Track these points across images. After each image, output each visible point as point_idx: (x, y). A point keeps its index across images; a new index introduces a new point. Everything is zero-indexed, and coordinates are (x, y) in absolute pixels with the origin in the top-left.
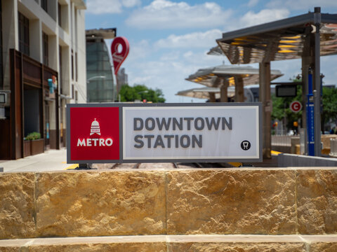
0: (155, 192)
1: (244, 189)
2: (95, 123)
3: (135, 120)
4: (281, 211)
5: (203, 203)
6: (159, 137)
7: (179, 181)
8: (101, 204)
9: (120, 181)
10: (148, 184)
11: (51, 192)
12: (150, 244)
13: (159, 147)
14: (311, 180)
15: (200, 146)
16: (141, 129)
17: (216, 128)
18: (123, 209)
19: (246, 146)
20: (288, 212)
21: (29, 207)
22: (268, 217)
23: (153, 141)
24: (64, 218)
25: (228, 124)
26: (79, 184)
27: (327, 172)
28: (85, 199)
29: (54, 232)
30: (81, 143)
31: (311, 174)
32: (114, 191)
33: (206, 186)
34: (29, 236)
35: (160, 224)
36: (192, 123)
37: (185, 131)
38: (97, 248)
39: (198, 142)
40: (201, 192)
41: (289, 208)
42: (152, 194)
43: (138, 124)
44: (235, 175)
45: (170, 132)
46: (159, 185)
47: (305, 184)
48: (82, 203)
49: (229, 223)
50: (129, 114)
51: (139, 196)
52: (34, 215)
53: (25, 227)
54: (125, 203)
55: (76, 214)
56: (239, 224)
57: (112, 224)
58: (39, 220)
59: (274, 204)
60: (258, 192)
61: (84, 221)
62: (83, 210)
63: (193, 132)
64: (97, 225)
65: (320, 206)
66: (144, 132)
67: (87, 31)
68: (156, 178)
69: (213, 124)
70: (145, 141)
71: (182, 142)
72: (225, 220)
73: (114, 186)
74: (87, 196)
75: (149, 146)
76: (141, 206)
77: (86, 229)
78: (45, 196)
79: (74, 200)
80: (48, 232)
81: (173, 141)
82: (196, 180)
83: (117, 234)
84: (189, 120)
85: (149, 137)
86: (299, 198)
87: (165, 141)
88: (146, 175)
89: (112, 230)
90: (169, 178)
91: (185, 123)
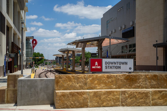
0: (114, 79)
1: (133, 78)
2: (96, 63)
3: (106, 62)
4: (141, 83)
5: (124, 82)
6: (111, 66)
7: (119, 76)
8: (101, 82)
9: (106, 76)
10: (112, 77)
11: (90, 79)
12: (116, 91)
13: (111, 69)
14: (148, 76)
15: (120, 68)
16: (107, 64)
17: (124, 64)
18: (106, 83)
19: (130, 69)
20: (143, 84)
21: (85, 83)
22: (139, 85)
23: (110, 67)
24: (93, 85)
25: (126, 63)
26: (96, 77)
27: (151, 75)
28: (98, 81)
29: (90, 88)
30: (93, 67)
31: (148, 75)
32: (104, 79)
33: (125, 78)
34: (85, 89)
35: (115, 87)
36: (118, 63)
37: (117, 65)
38: (105, 92)
39: (120, 67)
40: (124, 79)
41: (143, 83)
42: (113, 80)
43: (106, 63)
44: (132, 75)
45: (113, 65)
46: (114, 77)
47: (147, 77)
48: (97, 81)
49: (130, 86)
50: (104, 60)
51: (110, 80)
52: (86, 84)
53: (84, 87)
54: (107, 82)
55: (96, 84)
56: (132, 86)
57: (104, 87)
58: (87, 86)
59: (140, 82)
60: (136, 79)
61: (97, 86)
62: (97, 83)
63: (119, 65)
64: (100, 87)
65: (150, 82)
66: (107, 65)
67: (26, 37)
68: (114, 76)
69: (123, 63)
70: (108, 67)
71: (116, 67)
72: (129, 86)
73: (104, 78)
74: (98, 80)
75: (109, 68)
76: (110, 82)
77: (98, 88)
78: (89, 80)
79: (95, 81)
80: (89, 88)
81: (114, 67)
82: (123, 76)
83: (105, 89)
84: (118, 62)
85: (109, 66)
86: (145, 80)
87: (112, 67)
88: (112, 75)
89: (104, 88)
90: (117, 76)
91: (117, 63)
